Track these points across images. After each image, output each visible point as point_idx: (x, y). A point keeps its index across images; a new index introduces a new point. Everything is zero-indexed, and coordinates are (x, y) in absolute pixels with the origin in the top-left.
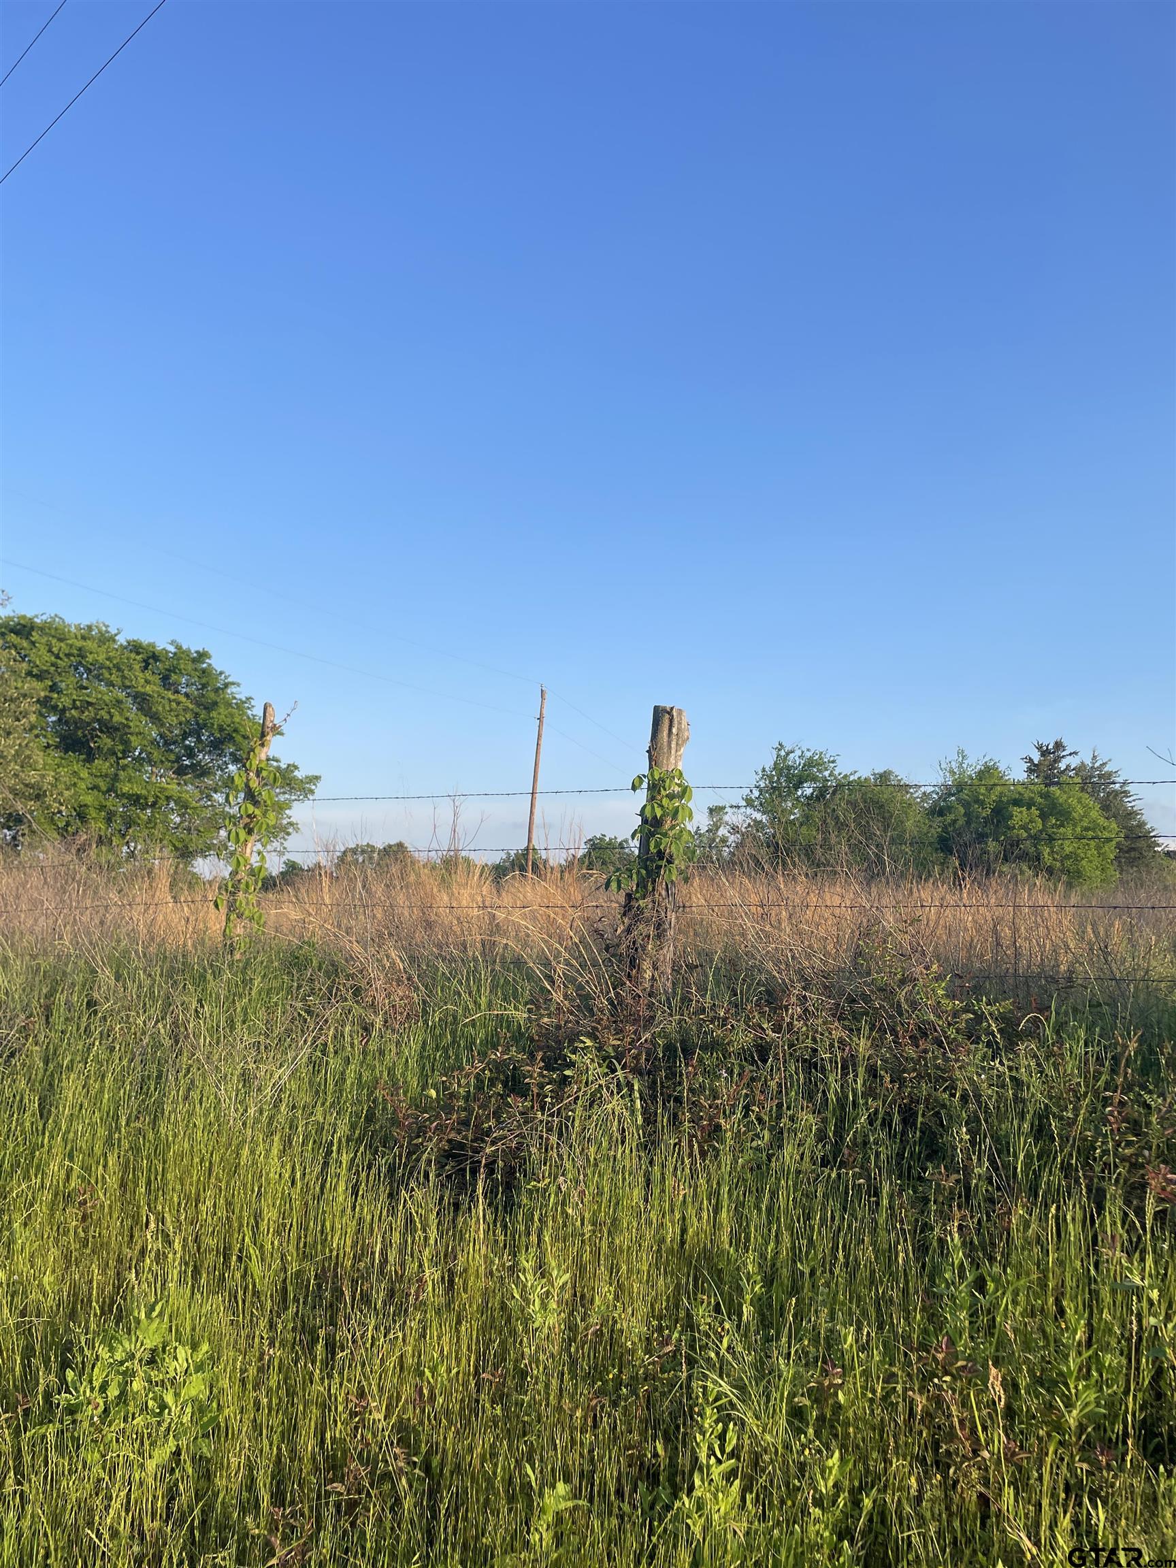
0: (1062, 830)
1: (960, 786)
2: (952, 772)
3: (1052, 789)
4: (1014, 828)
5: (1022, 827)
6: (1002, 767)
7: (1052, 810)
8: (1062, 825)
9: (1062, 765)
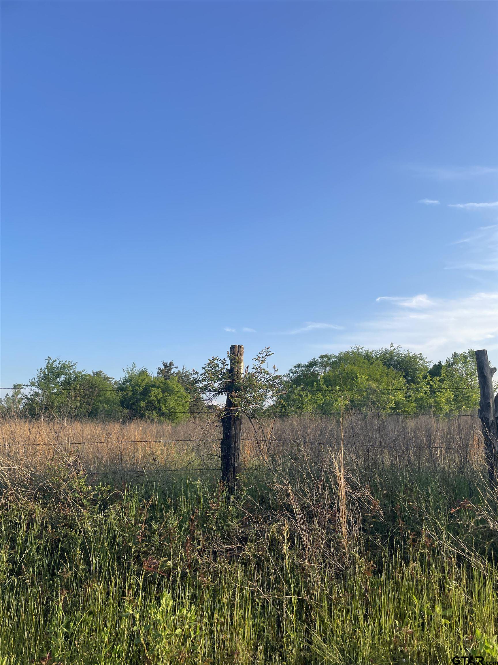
0: (170, 397)
1: (130, 379)
2: (129, 373)
3: (168, 381)
4: (151, 396)
5: (154, 396)
6: (149, 372)
7: (167, 390)
8: (170, 396)
9: (172, 372)
